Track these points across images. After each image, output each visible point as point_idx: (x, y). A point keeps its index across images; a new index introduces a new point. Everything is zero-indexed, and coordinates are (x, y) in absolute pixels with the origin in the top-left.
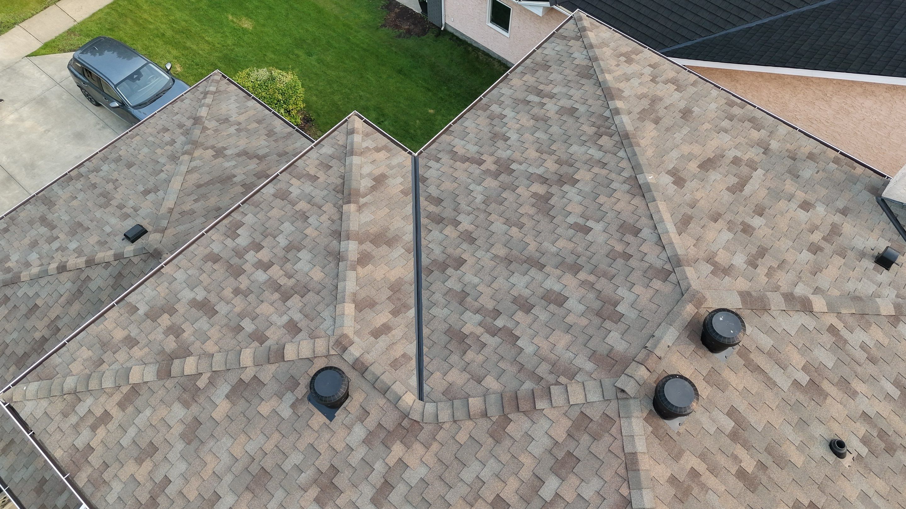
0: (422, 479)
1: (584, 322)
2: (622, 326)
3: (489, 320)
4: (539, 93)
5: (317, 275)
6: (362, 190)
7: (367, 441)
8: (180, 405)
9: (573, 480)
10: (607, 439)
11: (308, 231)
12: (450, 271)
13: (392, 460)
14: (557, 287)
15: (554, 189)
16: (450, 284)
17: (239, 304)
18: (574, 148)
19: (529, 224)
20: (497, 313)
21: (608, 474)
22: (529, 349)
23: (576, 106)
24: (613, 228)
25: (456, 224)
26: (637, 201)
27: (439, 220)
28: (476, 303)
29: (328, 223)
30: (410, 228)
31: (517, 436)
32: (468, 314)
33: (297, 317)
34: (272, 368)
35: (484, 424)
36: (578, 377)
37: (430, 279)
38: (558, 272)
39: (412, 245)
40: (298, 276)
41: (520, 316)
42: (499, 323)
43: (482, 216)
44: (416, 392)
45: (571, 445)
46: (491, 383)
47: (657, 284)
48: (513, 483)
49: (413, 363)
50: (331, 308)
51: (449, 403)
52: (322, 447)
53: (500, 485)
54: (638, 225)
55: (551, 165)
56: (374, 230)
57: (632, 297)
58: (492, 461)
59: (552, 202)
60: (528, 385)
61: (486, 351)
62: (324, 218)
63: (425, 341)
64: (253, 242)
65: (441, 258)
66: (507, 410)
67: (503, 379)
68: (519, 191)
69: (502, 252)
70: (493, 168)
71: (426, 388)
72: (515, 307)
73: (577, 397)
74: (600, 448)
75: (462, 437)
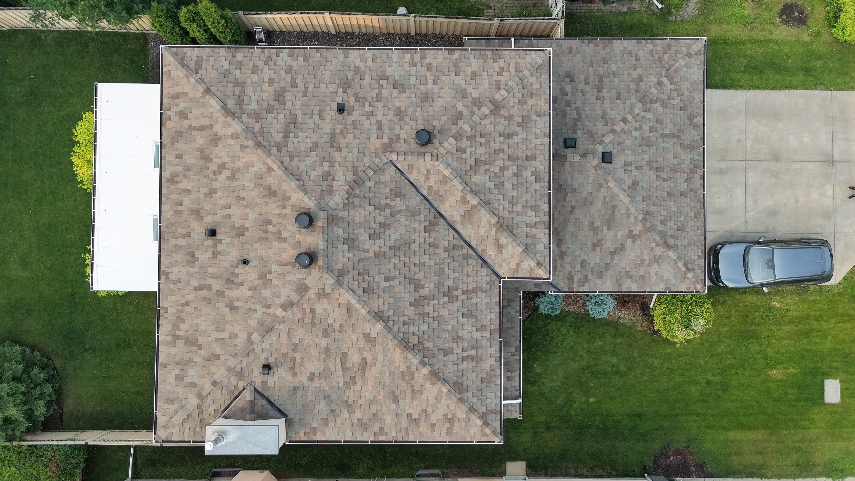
0: (369, 138)
1: (356, 232)
2: (341, 239)
3: (393, 210)
4: (472, 358)
5: (475, 179)
6: (500, 235)
7: (398, 136)
8: (476, 97)
9: (320, 173)
10: (318, 193)
11: (501, 197)
12: (427, 223)
13: (385, 136)
14: (377, 242)
15: (416, 295)
16: (422, 217)
17: (494, 145)
18: (426, 327)
19: (413, 268)
20: (392, 215)
21: (310, 183)
22: (367, 207)
23: (446, 358)
24: (376, 287)
25: (445, 250)
26: (376, 308)
27: (455, 247)
28: (404, 214)
29: (496, 205)
30: (464, 234)
31: (348, 173)
32: (403, 207)
33: (464, 156)
34: (454, 131)
35: (362, 168)
36: (342, 206)
37: (433, 214)
38: (382, 250)
39: (455, 225)
40: (482, 173)
41: (382, 219)
42: (387, 211)
43: (437, 261)
44: (395, 162)
45: (328, 183)
46: (371, 184)
47: (340, 267)
48: (339, 159)
49: (406, 172)
50: (454, 168)
51: (379, 166)
52: (412, 122)
53: (342, 155)
54: (366, 294)
55: (429, 309)
56: (475, 218)
57: (345, 255)
58: (351, 160)
59: (412, 287)
60: (357, 192)
61: (383, 196)
62: (501, 208)
63: (410, 185)
64: (521, 176)
65: (437, 228)
66: (357, 177)
67: (368, 188)
68: (433, 285)
69: (413, 246)
70: (456, 293)
71: (393, 166)
72: (387, 222)
73: (337, 198)
74: (318, 189)
75: (366, 160)
